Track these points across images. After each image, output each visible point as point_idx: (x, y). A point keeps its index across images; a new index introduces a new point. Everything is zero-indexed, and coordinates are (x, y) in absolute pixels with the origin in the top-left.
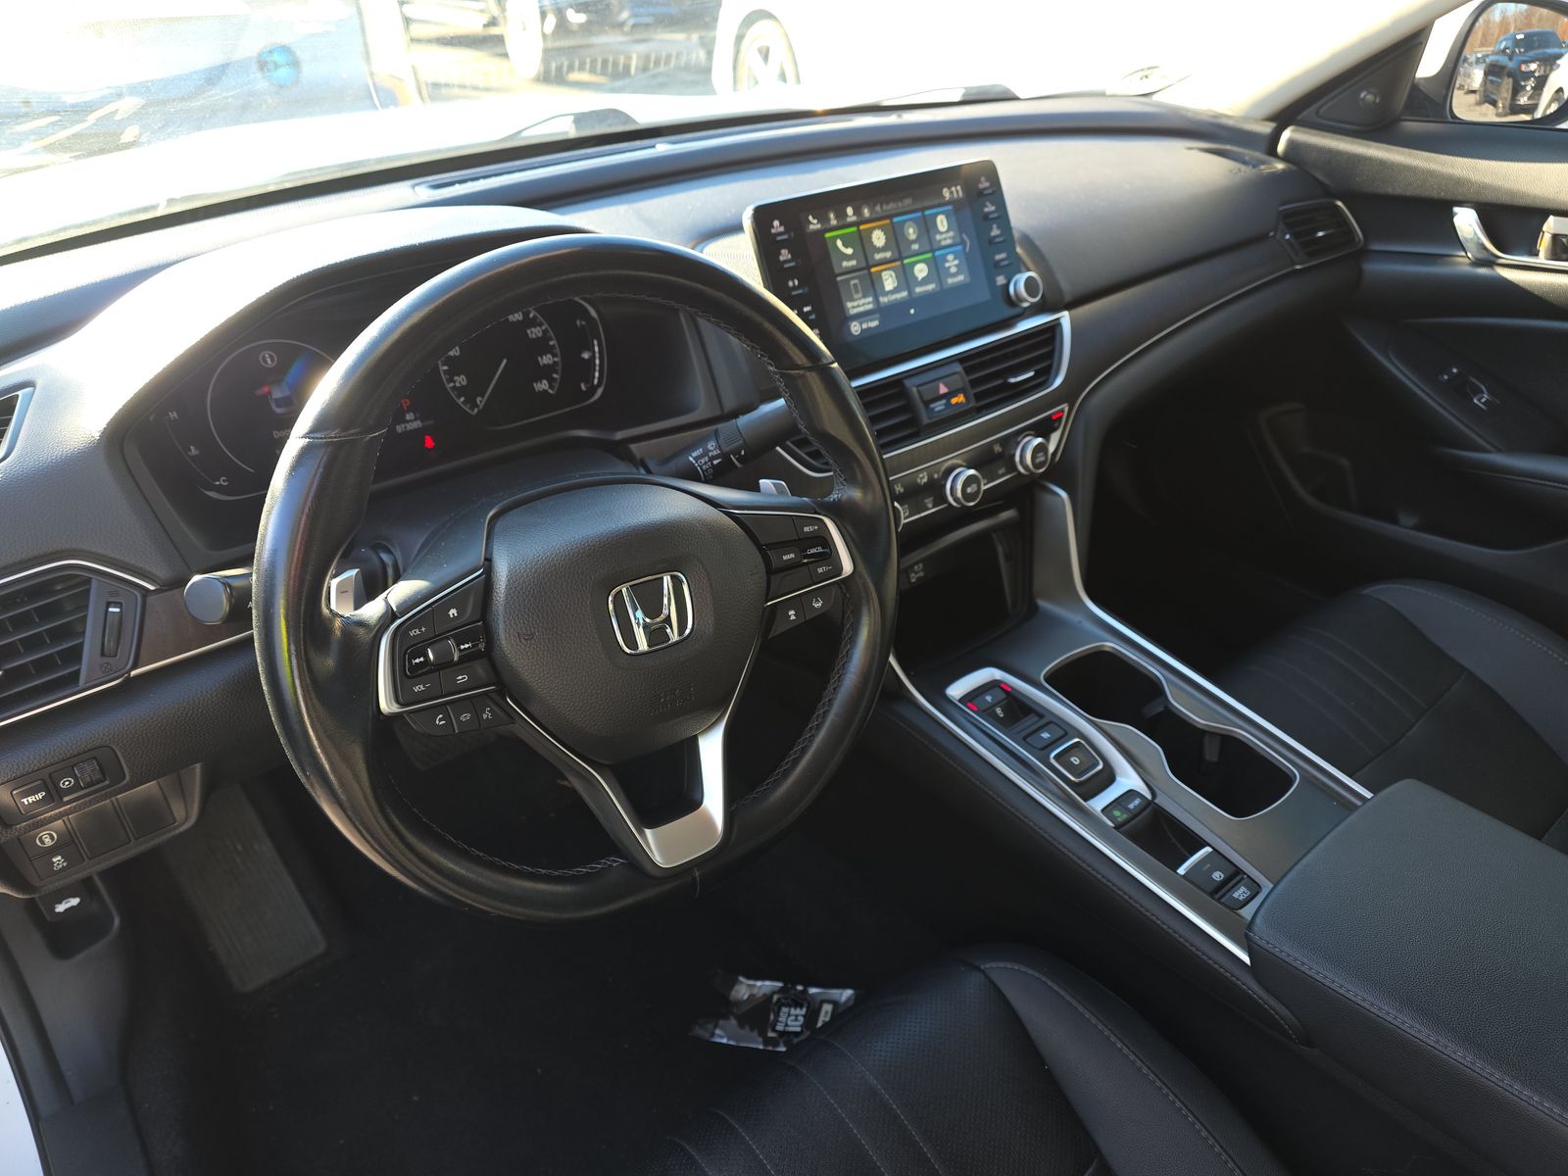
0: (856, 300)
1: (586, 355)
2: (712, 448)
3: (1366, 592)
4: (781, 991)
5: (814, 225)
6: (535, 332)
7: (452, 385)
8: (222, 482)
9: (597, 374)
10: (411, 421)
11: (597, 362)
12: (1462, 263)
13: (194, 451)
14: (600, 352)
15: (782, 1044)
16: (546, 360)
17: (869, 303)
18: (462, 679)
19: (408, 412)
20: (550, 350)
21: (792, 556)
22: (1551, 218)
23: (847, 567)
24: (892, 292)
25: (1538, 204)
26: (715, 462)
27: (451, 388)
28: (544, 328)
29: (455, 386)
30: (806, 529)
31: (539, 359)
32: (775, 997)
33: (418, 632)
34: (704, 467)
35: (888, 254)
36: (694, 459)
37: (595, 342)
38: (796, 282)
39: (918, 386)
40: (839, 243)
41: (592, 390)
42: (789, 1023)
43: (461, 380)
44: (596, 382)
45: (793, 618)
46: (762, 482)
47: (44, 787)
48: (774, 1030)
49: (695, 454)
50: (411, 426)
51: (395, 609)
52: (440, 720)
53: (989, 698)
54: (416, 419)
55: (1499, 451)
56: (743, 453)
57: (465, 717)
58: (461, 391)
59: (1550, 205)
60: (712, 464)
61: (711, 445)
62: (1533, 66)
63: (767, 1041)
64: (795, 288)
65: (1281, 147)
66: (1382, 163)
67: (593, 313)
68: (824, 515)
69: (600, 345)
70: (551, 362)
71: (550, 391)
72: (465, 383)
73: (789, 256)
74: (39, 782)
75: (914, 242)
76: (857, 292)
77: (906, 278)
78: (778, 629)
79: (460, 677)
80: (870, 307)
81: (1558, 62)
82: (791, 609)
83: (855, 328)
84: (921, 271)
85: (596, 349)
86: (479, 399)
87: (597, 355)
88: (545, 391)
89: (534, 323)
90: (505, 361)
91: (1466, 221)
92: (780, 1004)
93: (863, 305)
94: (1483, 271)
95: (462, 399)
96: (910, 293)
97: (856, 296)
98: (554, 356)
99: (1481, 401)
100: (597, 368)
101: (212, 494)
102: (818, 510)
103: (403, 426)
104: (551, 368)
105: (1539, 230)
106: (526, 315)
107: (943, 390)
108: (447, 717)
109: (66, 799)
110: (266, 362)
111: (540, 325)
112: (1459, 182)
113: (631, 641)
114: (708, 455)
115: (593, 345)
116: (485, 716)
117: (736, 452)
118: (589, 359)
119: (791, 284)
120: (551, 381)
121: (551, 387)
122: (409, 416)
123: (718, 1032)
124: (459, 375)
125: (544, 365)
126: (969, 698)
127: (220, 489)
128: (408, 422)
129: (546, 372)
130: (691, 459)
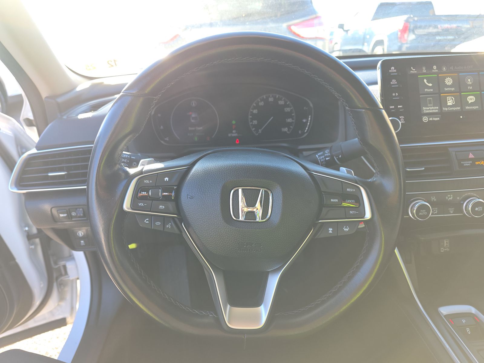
0: (429, 107)
1: (304, 121)
2: (327, 152)
5: (413, 71)
6: (288, 110)
7: (251, 123)
8: (167, 139)
9: (307, 128)
10: (234, 133)
11: (308, 124)
13: (162, 127)
14: (311, 120)
16: (289, 120)
17: (436, 109)
18: (162, 207)
19: (234, 130)
20: (292, 117)
21: (337, 200)
23: (368, 215)
24: (450, 106)
26: (327, 159)
27: (251, 124)
28: (291, 108)
29: (252, 124)
30: (348, 190)
31: (287, 120)
33: (148, 182)
34: (322, 160)
35: (453, 89)
36: (318, 156)
37: (310, 116)
38: (397, 94)
39: (455, 152)
40: (425, 81)
41: (303, 133)
43: (255, 122)
44: (306, 131)
45: (330, 232)
46: (341, 168)
47: (67, 213)
49: (319, 154)
50: (234, 135)
51: (143, 171)
52: (146, 221)
53: (464, 321)
54: (236, 133)
56: (340, 157)
57: (158, 223)
58: (254, 126)
60: (325, 159)
61: (327, 151)
64: (396, 96)
67: (311, 105)
68: (361, 186)
69: (311, 118)
70: (291, 121)
71: (288, 132)
72: (256, 123)
73: (396, 83)
74: (66, 211)
75: (470, 85)
76: (430, 103)
77: (461, 101)
78: (322, 235)
79: (161, 206)
80: (437, 111)
82: (331, 228)
83: (425, 119)
84: (471, 99)
85: (309, 119)
86: (260, 130)
87: (309, 121)
88: (286, 132)
89: (288, 106)
90: (272, 118)
93: (432, 109)
95: (254, 129)
96: (462, 108)
97: (429, 105)
98: (293, 119)
100: (308, 126)
101: (162, 142)
102: (359, 182)
103: (231, 134)
104: (290, 124)
106: (286, 102)
107: (471, 156)
108: (151, 221)
109: (73, 219)
110: (193, 104)
111: (290, 107)
113: (237, 214)
114: (324, 155)
115: (309, 118)
116: (167, 226)
117: (337, 156)
118: (305, 122)
119: (394, 94)
120: (289, 129)
121: (288, 131)
122: (234, 131)
124: (255, 120)
125: (288, 122)
126: (451, 317)
127: (165, 141)
128: (233, 133)
129: (288, 125)
130: (317, 156)
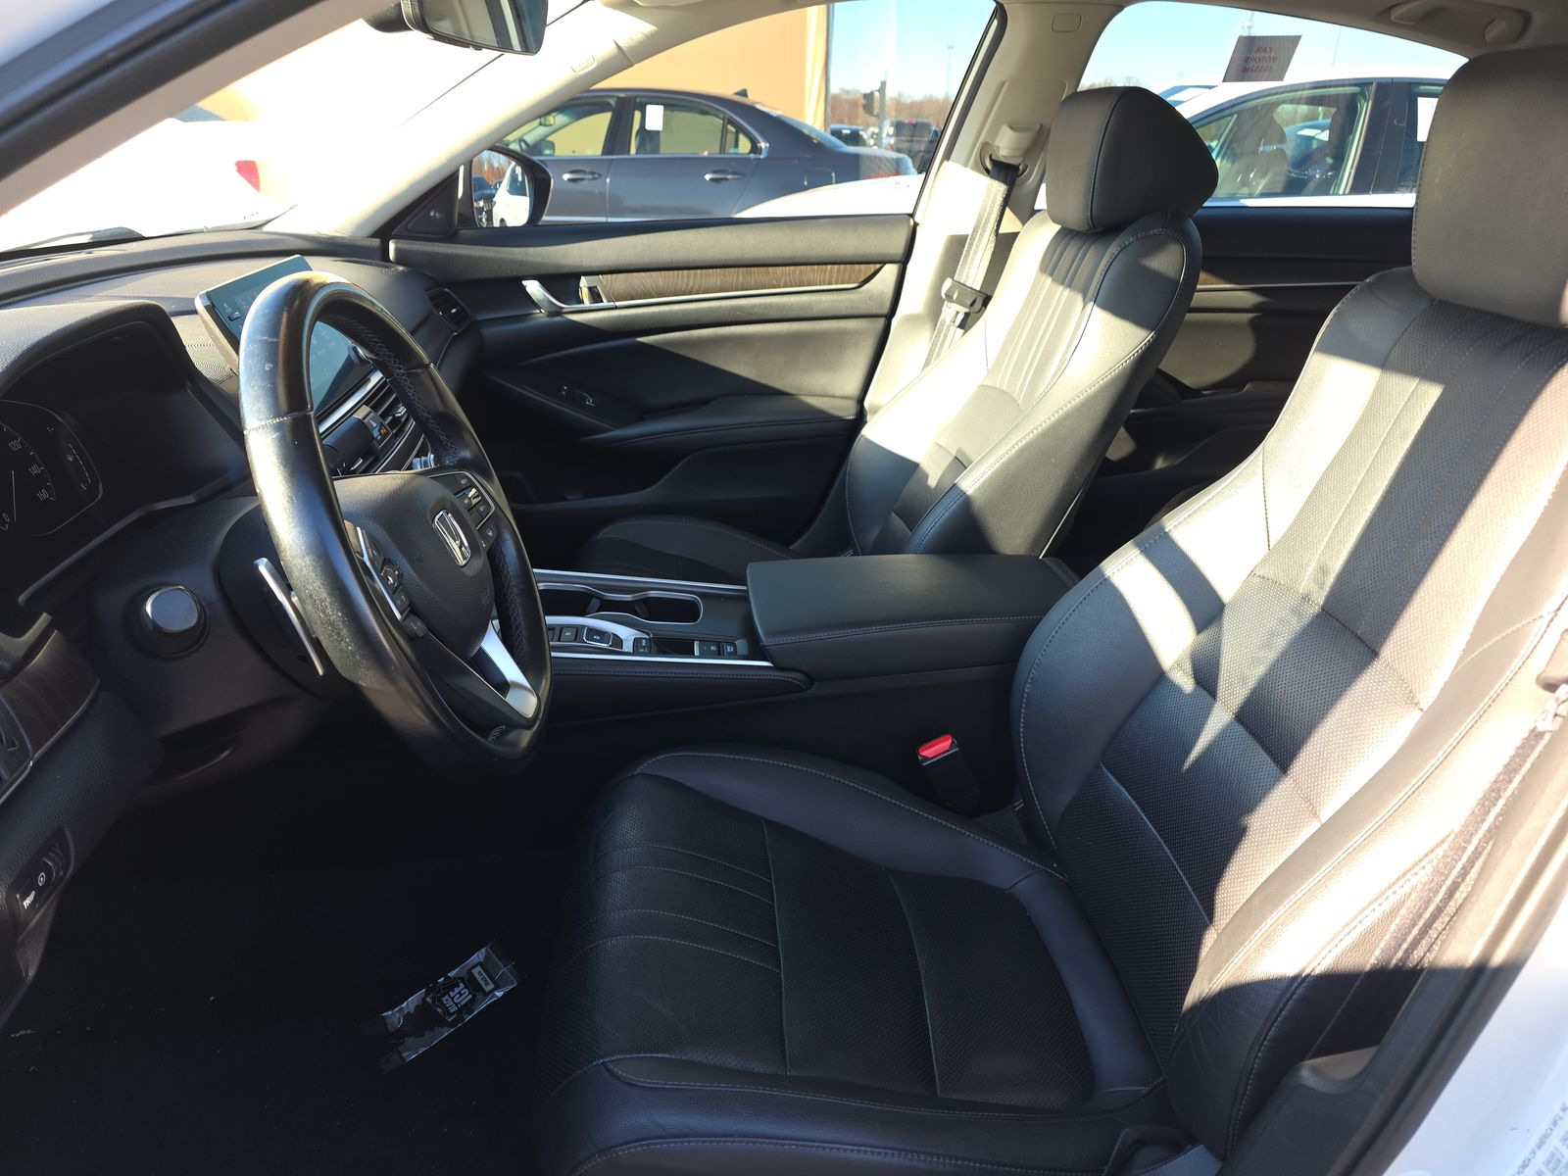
3: (599, 537)
4: (427, 994)
12: (540, 315)
15: (465, 1016)
22: (583, 278)
25: (573, 270)
32: (429, 1000)
42: (456, 1001)
48: (451, 1015)
55: (617, 428)
59: (579, 270)
62: (481, 204)
63: (451, 1025)
65: (392, 255)
66: (468, 258)
81: (494, 199)
91: (533, 288)
92: (438, 1001)
94: (557, 319)
99: (590, 402)
105: (578, 286)
112: (522, 263)
121: (51, 495)
123: (404, 1055)
